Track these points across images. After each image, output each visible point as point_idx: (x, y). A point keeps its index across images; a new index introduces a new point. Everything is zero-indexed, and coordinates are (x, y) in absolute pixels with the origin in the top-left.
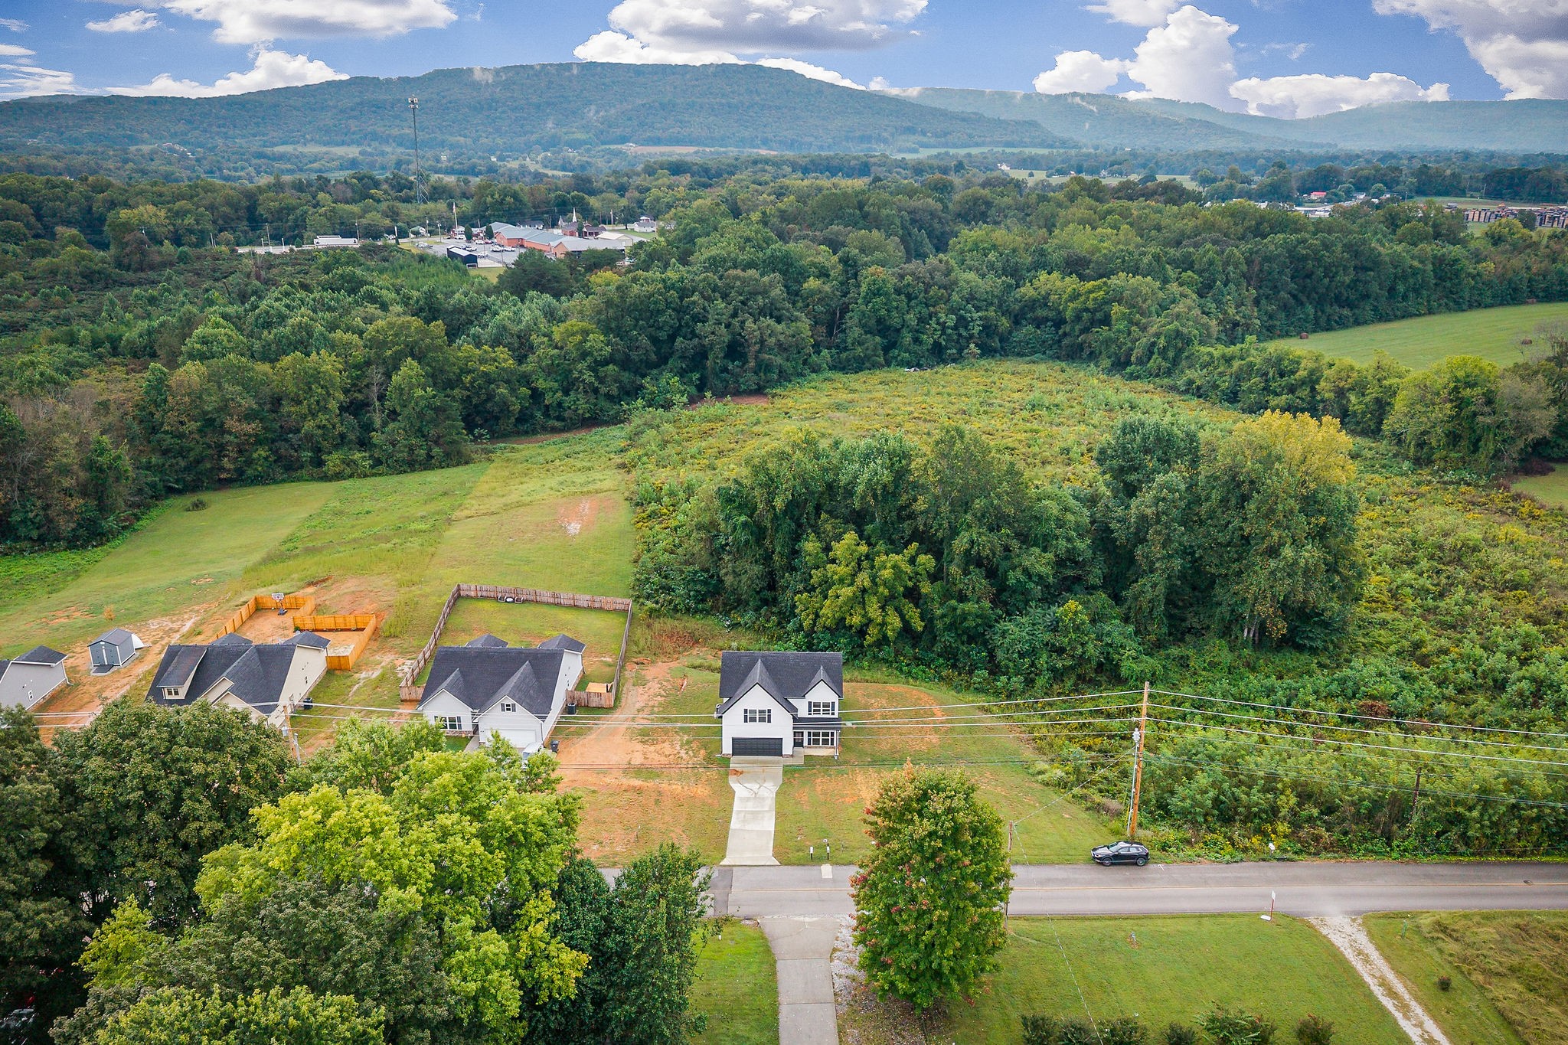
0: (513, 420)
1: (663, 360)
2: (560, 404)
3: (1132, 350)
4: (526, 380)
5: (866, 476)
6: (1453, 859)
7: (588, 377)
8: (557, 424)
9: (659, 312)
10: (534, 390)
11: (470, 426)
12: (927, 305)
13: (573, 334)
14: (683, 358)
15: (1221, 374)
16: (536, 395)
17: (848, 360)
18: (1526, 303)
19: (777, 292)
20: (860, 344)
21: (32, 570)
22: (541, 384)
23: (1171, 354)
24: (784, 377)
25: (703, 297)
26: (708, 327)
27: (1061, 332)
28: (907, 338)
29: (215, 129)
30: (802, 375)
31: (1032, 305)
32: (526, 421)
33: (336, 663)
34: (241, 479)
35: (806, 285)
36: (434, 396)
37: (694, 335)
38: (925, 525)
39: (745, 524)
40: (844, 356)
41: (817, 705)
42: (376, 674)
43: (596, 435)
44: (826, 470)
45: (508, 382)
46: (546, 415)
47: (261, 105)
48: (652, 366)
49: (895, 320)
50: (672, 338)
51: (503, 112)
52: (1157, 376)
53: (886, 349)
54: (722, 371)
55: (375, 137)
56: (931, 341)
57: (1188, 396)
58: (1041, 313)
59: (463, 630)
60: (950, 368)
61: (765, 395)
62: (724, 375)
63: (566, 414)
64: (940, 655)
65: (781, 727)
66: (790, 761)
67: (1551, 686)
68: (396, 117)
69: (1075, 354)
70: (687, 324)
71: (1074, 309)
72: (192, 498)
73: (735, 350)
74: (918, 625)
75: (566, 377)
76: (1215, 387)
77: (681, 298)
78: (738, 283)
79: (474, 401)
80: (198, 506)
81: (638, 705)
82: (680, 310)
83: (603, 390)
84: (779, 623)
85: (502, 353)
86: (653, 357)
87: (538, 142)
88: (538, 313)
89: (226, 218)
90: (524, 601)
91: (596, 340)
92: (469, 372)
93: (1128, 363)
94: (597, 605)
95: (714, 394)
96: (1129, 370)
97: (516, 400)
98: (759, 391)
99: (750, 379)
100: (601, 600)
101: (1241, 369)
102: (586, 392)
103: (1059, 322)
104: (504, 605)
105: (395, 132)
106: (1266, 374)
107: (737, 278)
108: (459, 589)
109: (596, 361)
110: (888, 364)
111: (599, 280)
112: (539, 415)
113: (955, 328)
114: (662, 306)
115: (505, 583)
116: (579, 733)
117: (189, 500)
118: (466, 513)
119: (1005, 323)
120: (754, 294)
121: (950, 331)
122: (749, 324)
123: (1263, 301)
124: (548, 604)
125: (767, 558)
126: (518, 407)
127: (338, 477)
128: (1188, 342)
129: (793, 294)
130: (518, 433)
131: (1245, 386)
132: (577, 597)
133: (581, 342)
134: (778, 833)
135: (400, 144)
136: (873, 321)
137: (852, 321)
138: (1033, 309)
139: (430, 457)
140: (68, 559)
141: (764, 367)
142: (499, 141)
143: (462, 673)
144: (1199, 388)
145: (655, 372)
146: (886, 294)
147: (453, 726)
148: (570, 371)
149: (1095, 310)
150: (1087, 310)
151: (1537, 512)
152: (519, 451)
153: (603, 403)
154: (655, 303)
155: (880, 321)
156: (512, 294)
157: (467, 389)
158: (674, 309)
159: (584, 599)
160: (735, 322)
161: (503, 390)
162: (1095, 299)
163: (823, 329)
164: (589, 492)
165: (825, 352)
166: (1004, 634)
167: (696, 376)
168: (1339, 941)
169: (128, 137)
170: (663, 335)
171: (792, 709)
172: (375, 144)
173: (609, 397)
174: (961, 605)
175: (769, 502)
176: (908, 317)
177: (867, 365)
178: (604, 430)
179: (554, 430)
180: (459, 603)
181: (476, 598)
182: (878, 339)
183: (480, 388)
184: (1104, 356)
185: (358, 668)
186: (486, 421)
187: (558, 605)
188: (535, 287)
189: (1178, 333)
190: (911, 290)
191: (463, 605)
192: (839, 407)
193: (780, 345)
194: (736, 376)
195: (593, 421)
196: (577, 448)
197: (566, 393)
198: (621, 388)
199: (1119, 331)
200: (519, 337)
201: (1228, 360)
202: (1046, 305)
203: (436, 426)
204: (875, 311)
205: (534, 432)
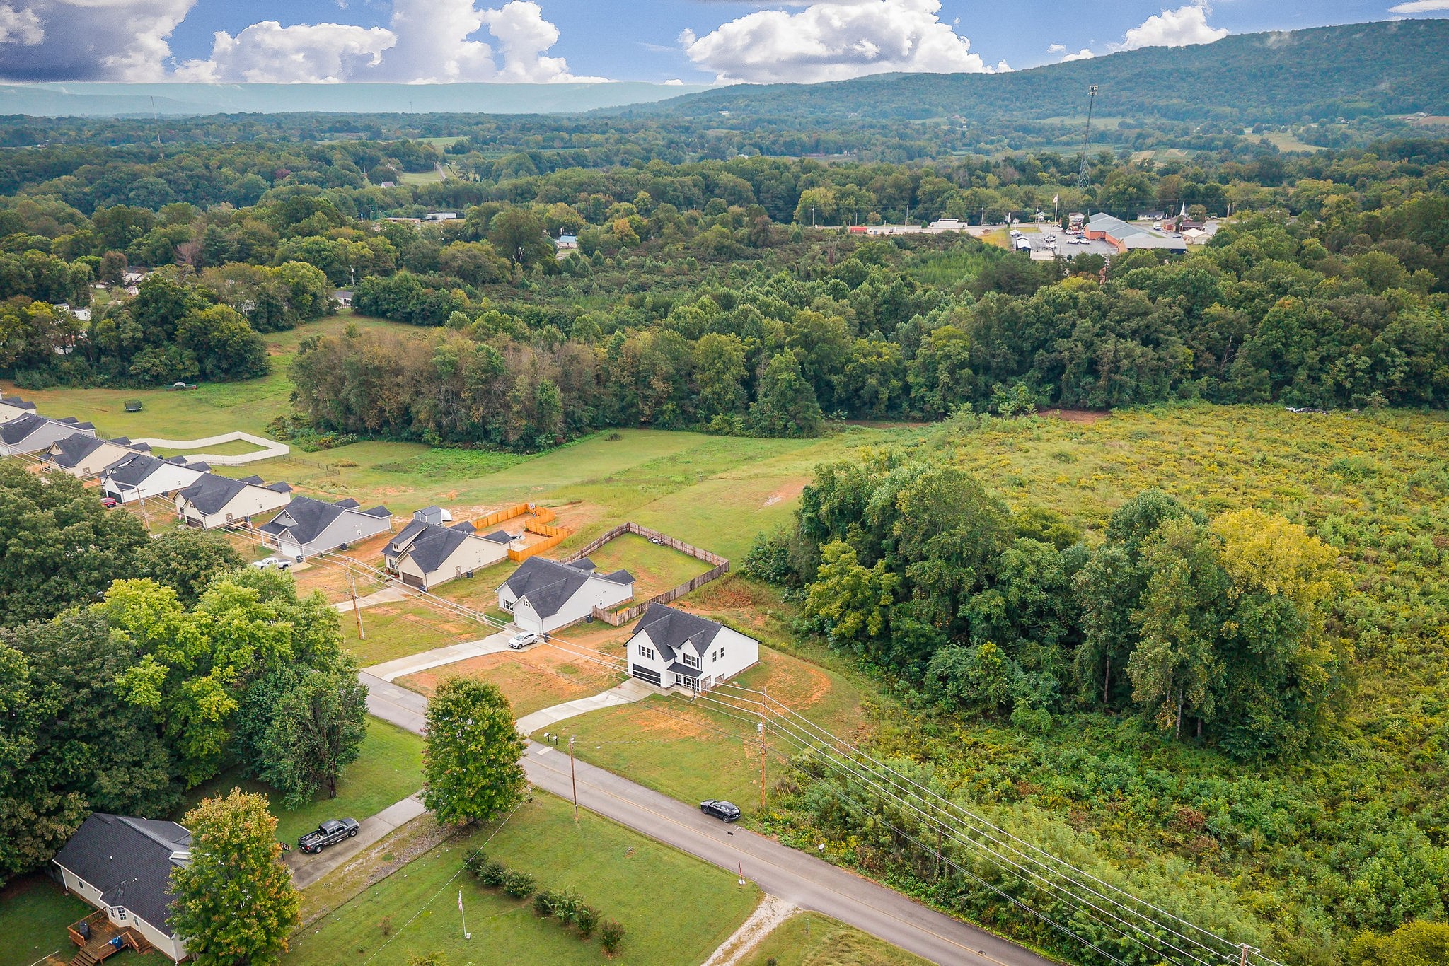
0: (882, 406)
1: (1022, 369)
2: (922, 398)
7: (944, 377)
8: (917, 415)
9: (1029, 325)
10: (904, 384)
12: (1339, 344)
14: (1040, 369)
16: (907, 388)
17: (1227, 391)
20: (1244, 376)
21: (483, 462)
22: (912, 379)
24: (1138, 400)
29: (1000, 102)
30: (1162, 400)
32: (892, 409)
33: (511, 555)
34: (653, 423)
35: (1206, 310)
36: (795, 380)
37: (1054, 349)
41: (689, 657)
45: (883, 374)
47: (1046, 78)
48: (1010, 373)
49: (1293, 356)
50: (1035, 350)
51: (1285, 79)
53: (1277, 386)
54: (1076, 386)
55: (1142, 108)
56: (1333, 382)
61: (1106, 414)
62: (1078, 390)
63: (926, 407)
65: (659, 665)
66: (662, 692)
68: (1169, 87)
70: (1051, 338)
72: (613, 432)
73: (1092, 367)
74: (873, 631)
75: (936, 375)
80: (614, 438)
83: (958, 390)
86: (1013, 366)
87: (1310, 113)
89: (891, 198)
90: (664, 544)
92: (852, 362)
94: (708, 559)
97: (886, 390)
98: (1103, 409)
100: (710, 556)
104: (648, 544)
105: (1163, 102)
108: (628, 526)
109: (953, 363)
110: (1274, 401)
112: (905, 404)
116: (576, 636)
117: (608, 433)
118: (724, 475)
121: (1359, 374)
122: (1108, 344)
124: (678, 550)
126: (886, 396)
127: (718, 432)
129: (1197, 317)
130: (887, 418)
132: (696, 549)
134: (558, 722)
135: (1164, 115)
136: (1265, 354)
137: (1242, 351)
139: (786, 428)
140: (510, 458)
142: (1269, 110)
154: (1027, 317)
155: (1273, 355)
159: (700, 552)
161: (873, 381)
165: (1203, 380)
167: (1050, 388)
168: (759, 913)
169: (926, 111)
170: (1027, 346)
171: (671, 655)
172: (1139, 115)
176: (1310, 354)
177: (1248, 398)
180: (623, 536)
181: (638, 535)
182: (1267, 373)
183: (857, 377)
187: (684, 553)
190: (1326, 326)
191: (626, 537)
194: (1087, 392)
197: (928, 389)
203: (795, 404)
205: (899, 419)
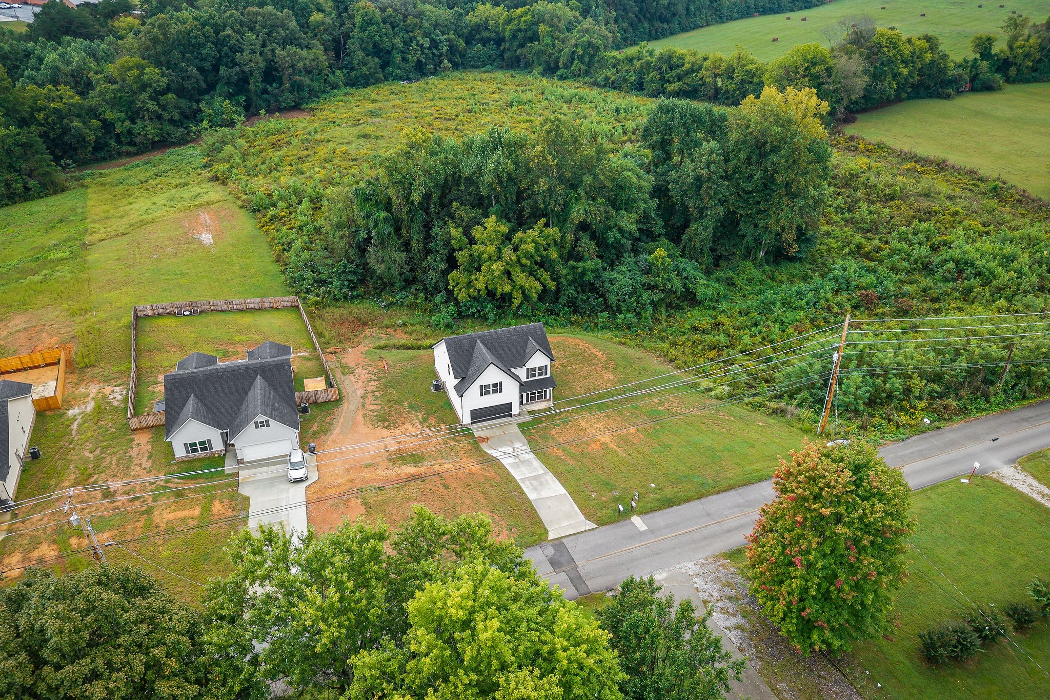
0: (90, 149)
1: (211, 87)
2: (129, 132)
3: (558, 58)
4: (93, 113)
5: (491, 166)
6: (1026, 403)
7: (151, 106)
8: (131, 149)
9: (203, 45)
10: (104, 121)
11: (57, 159)
12: (407, 32)
13: (130, 69)
14: (228, 83)
15: (627, 71)
16: (107, 126)
17: (356, 78)
18: (753, 16)
19: (293, 24)
20: (365, 64)
22: (109, 115)
23: (587, 59)
24: (314, 94)
25: (234, 30)
26: (246, 55)
27: (502, 48)
28: (398, 58)
30: (324, 92)
31: (478, 28)
32: (102, 149)
33: (44, 405)
35: (312, 18)
36: (18, 134)
37: (235, 64)
38: (544, 202)
39: (386, 219)
40: (353, 74)
41: (534, 369)
42: (90, 406)
43: (173, 154)
44: (447, 164)
45: (78, 116)
46: (119, 142)
48: (202, 92)
49: (387, 45)
50: (216, 68)
52: (579, 76)
53: (384, 68)
54: (262, 93)
56: (415, 59)
57: (607, 89)
58: (485, 34)
59: (157, 349)
60: (432, 80)
61: (303, 110)
62: (265, 96)
63: (138, 140)
64: (564, 305)
65: (510, 394)
66: (521, 420)
67: (966, 263)
69: (515, 64)
70: (226, 54)
71: (511, 30)
73: (271, 73)
74: (552, 285)
75: (130, 107)
76: (625, 80)
77: (217, 33)
78: (260, 18)
79: (52, 136)
81: (360, 392)
82: (219, 44)
83: (166, 116)
84: (426, 299)
85: (66, 91)
86: (204, 85)
88: (83, 54)
90: (201, 312)
91: (152, 72)
92: (40, 110)
93: (557, 68)
94: (267, 305)
95: (267, 112)
96: (559, 73)
97: (90, 131)
98: (296, 107)
99: (288, 98)
100: (268, 301)
101: (642, 66)
102: (151, 119)
103: (499, 41)
104: (183, 319)
106: (660, 69)
107: (258, 14)
108: (136, 311)
109: (155, 91)
110: (386, 79)
111: (121, 24)
112: (112, 142)
113: (429, 49)
114: (202, 40)
115: (178, 299)
116: (325, 431)
118: (97, 237)
119: (461, 43)
120: (274, 27)
121: (427, 51)
122: (278, 51)
123: (620, 20)
124: (223, 311)
125: (407, 245)
126: (93, 137)
128: (597, 49)
129: (305, 26)
130: (97, 160)
131: (647, 78)
132: (248, 301)
133: (139, 76)
134: (575, 494)
136: (371, 45)
137: (353, 45)
138: (478, 32)
139: (27, 189)
141: (297, 87)
143: (200, 398)
144: (613, 82)
145: (207, 97)
146: (377, 24)
147: (203, 449)
148: (133, 102)
149: (526, 31)
150: (520, 30)
151: (870, 147)
152: (106, 175)
153: (169, 128)
154: (196, 38)
155: (375, 45)
156: (48, 40)
157: (41, 125)
158: (213, 43)
159: (254, 302)
160: (266, 49)
161: (77, 123)
162: (525, 22)
163: (332, 54)
164: (201, 205)
165: (338, 72)
166: (612, 282)
167: (242, 99)
168: (1024, 489)
170: (207, 65)
171: (516, 378)
173: (172, 121)
174: (580, 264)
175: (407, 197)
176: (395, 41)
177: (372, 81)
178: (178, 150)
179: (129, 154)
180: (140, 324)
181: (153, 316)
182: (376, 60)
183: (54, 124)
184: (536, 64)
185: (69, 405)
186: (65, 152)
187: (232, 311)
188: (67, 33)
189: (590, 44)
190: (393, 20)
191: (147, 325)
192: (372, 114)
193: (305, 67)
194: (276, 96)
195: (162, 144)
196: (163, 167)
197: (133, 121)
198: (182, 113)
199: (547, 45)
200: (72, 76)
201: (630, 60)
202: (487, 28)
203: (27, 160)
204: (371, 37)
205: (111, 158)
